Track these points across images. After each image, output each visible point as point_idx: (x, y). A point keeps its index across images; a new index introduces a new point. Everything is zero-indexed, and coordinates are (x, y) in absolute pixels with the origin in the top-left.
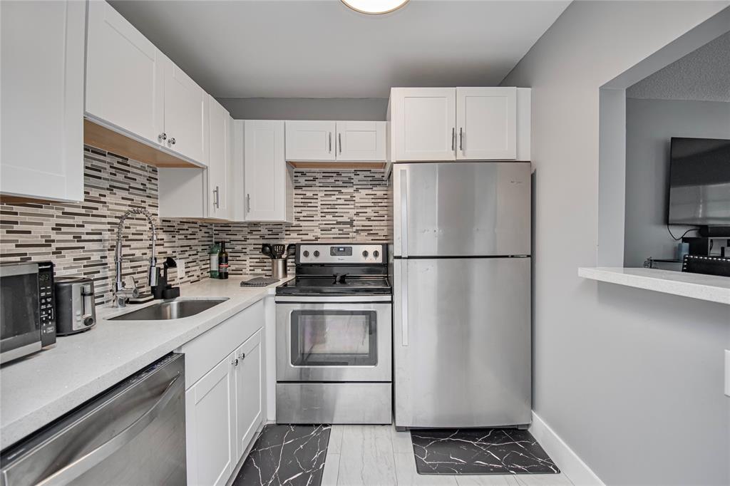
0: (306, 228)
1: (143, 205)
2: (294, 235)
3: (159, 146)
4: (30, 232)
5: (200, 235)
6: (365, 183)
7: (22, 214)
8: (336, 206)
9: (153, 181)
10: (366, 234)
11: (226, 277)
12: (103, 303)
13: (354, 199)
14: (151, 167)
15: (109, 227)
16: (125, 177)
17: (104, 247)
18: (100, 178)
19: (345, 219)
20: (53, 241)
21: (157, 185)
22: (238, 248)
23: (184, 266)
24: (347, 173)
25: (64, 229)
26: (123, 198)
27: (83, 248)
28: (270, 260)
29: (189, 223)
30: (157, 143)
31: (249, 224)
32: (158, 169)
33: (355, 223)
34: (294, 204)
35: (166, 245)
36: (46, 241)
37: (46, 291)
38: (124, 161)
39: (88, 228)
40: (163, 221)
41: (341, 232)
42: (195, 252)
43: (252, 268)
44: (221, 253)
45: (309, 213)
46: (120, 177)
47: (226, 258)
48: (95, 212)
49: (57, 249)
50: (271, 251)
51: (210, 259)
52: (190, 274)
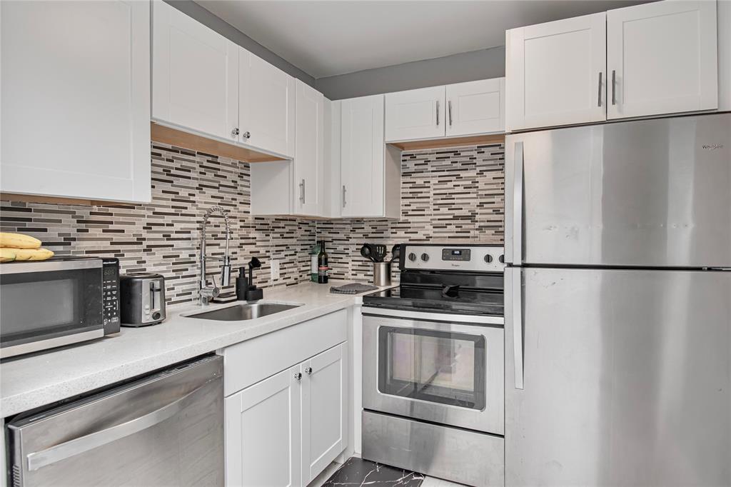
0: (416, 225)
1: (234, 203)
2: (401, 233)
3: (234, 142)
4: (123, 231)
5: (299, 233)
6: (492, 162)
7: (116, 215)
8: (453, 196)
9: (245, 177)
10: (493, 232)
11: (326, 281)
12: (191, 300)
13: (477, 185)
14: (242, 163)
15: (198, 225)
16: (215, 175)
17: (193, 245)
18: (189, 178)
19: (465, 212)
20: (144, 239)
21: (249, 181)
22: (341, 248)
23: (279, 267)
24: (468, 151)
25: (154, 228)
26: (212, 197)
27: (173, 246)
28: (371, 264)
29: (287, 220)
30: (231, 139)
31: (351, 221)
32: (251, 164)
33: (477, 217)
34: (402, 196)
35: (258, 244)
36: (138, 239)
37: (112, 284)
38: (214, 160)
39: (178, 227)
40: (256, 218)
41: (459, 230)
42: (293, 253)
43: (354, 272)
44: (321, 254)
45: (418, 205)
46: (210, 175)
47: (326, 259)
48: (184, 211)
49: (148, 246)
50: (372, 253)
51: (310, 261)
52: (286, 276)
